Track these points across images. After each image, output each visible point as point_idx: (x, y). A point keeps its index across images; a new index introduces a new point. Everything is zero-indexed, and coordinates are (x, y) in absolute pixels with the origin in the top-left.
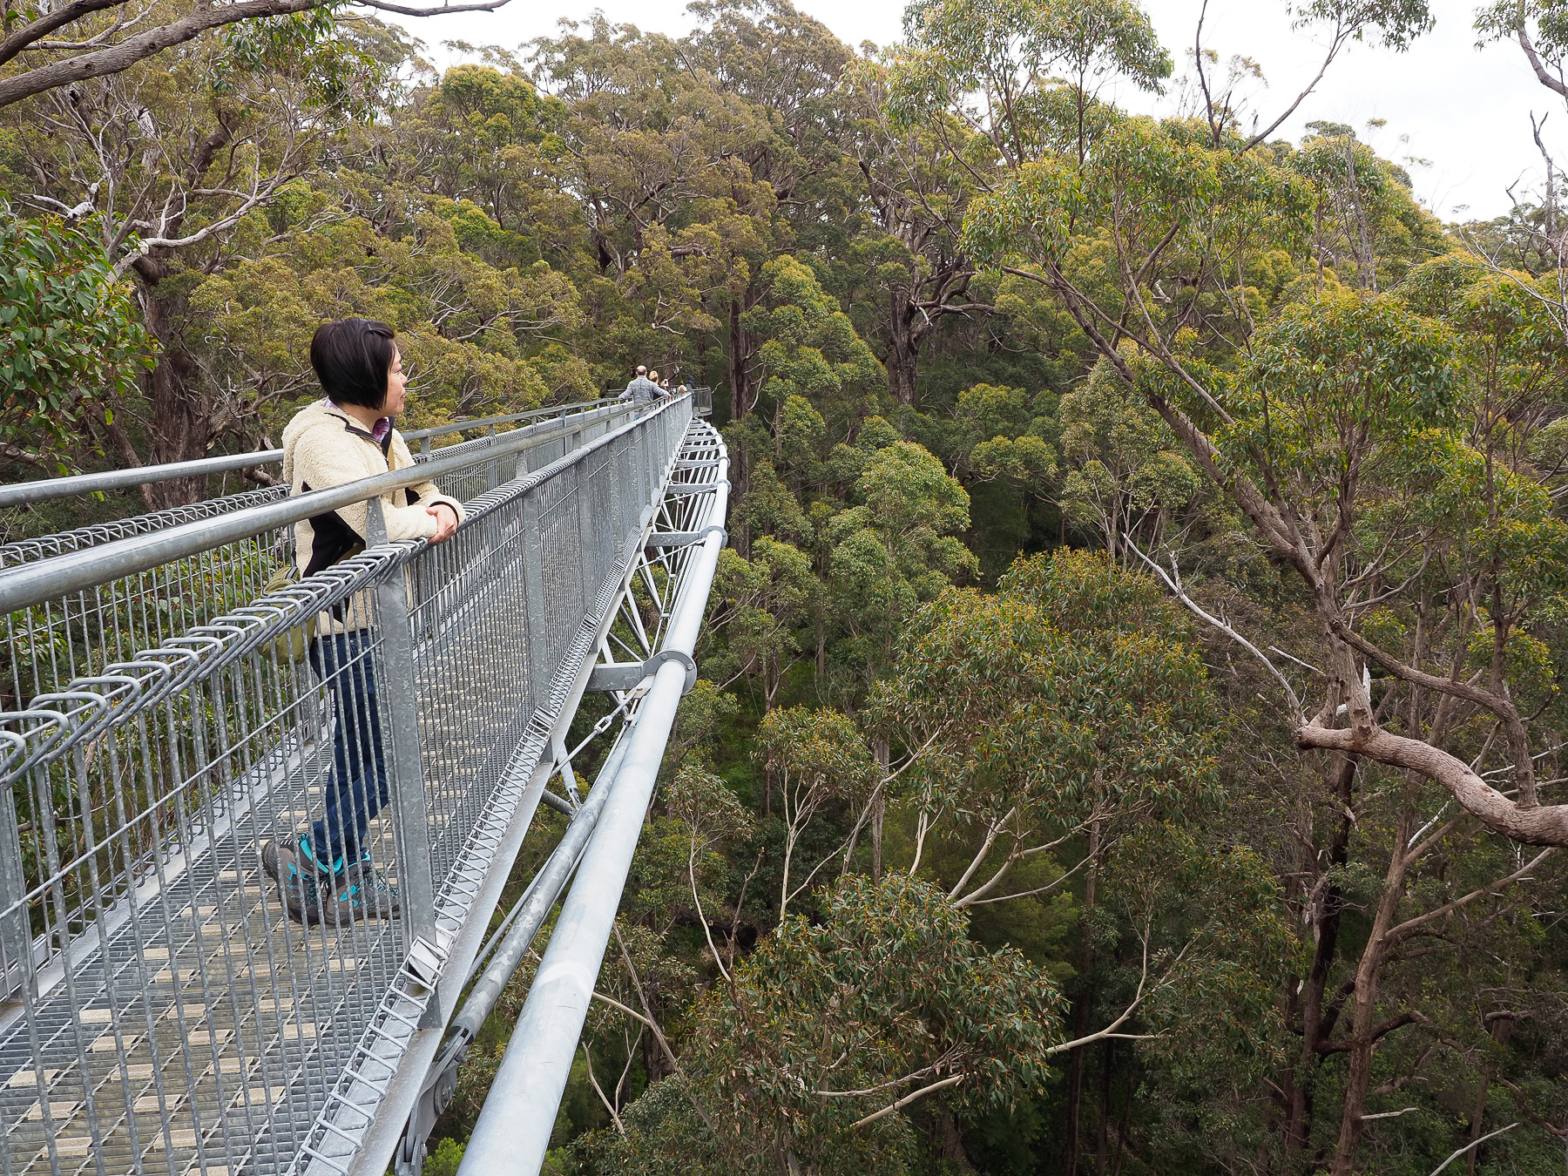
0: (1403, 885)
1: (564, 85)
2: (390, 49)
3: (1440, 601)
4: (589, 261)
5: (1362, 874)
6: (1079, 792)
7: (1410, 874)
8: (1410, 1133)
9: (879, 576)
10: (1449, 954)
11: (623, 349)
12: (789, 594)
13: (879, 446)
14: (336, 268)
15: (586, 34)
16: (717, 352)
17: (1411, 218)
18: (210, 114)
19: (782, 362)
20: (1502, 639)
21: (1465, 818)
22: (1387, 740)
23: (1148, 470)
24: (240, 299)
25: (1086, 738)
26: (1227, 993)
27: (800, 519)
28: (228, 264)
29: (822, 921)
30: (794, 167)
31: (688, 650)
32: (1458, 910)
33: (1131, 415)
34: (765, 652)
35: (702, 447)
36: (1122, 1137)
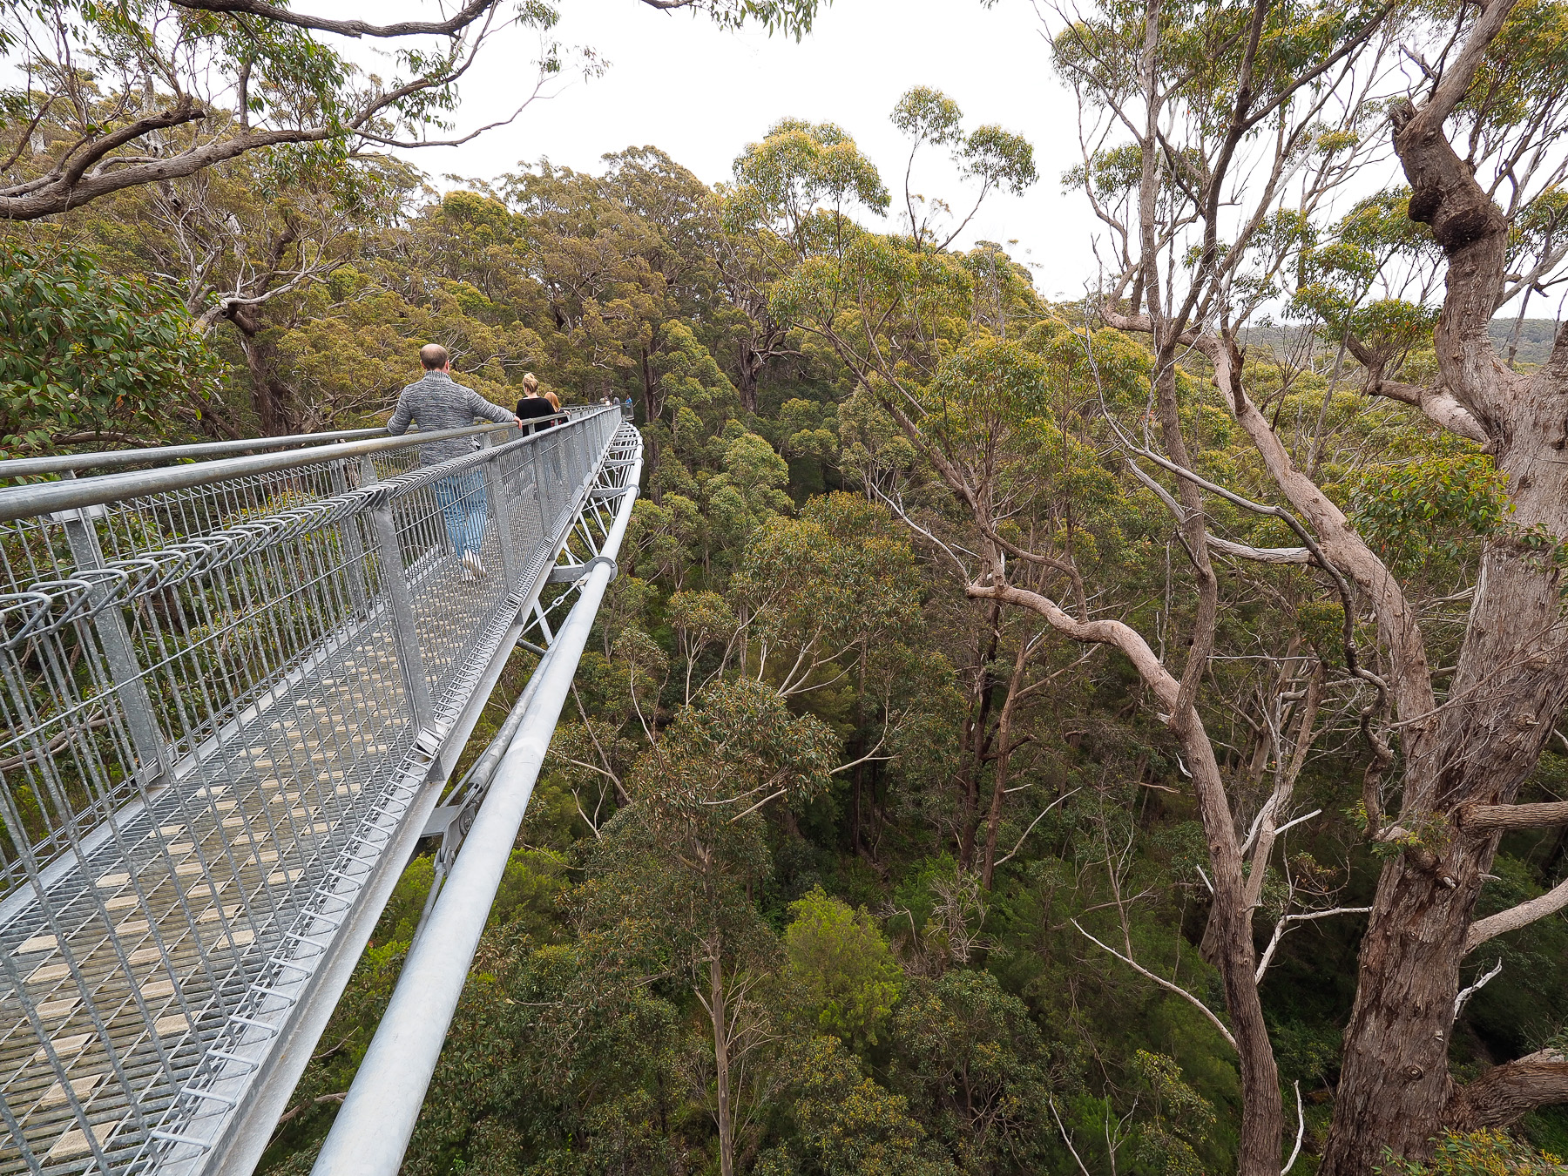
0: (1024, 671)
1: (525, 206)
2: (406, 179)
3: (1044, 517)
4: (549, 323)
5: (1003, 665)
6: (846, 626)
7: (1028, 664)
8: (1028, 797)
9: (737, 513)
10: (1048, 703)
11: (576, 379)
12: (686, 526)
13: (735, 437)
14: (379, 326)
15: (537, 172)
16: (635, 381)
17: (1027, 297)
18: (280, 219)
19: (676, 387)
20: (1070, 534)
21: (1056, 632)
22: (1012, 592)
23: (888, 446)
24: (314, 346)
25: (849, 596)
26: (928, 731)
27: (691, 482)
28: (303, 322)
29: (703, 707)
30: (677, 264)
31: (613, 556)
32: (1052, 680)
33: (877, 414)
34: (674, 561)
35: (628, 439)
36: (883, 814)
